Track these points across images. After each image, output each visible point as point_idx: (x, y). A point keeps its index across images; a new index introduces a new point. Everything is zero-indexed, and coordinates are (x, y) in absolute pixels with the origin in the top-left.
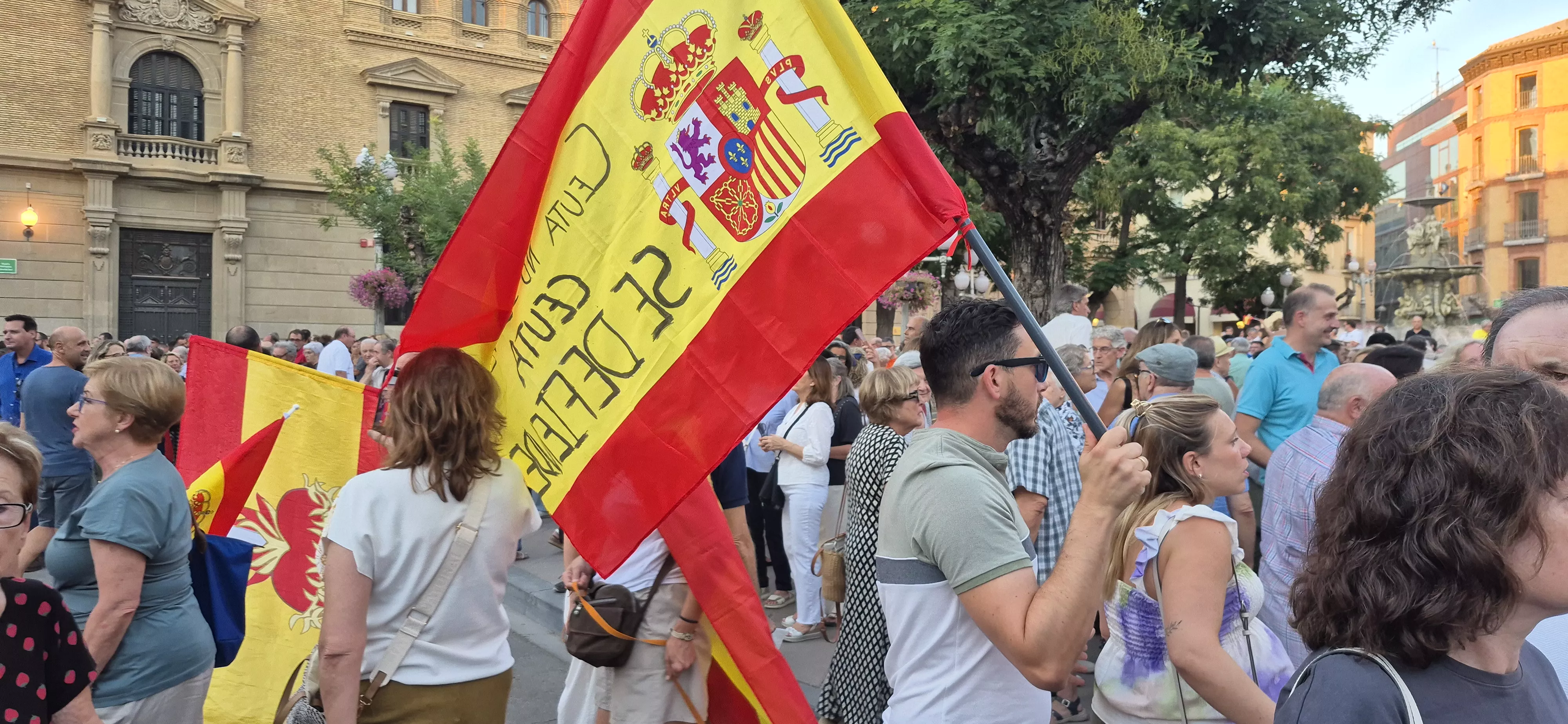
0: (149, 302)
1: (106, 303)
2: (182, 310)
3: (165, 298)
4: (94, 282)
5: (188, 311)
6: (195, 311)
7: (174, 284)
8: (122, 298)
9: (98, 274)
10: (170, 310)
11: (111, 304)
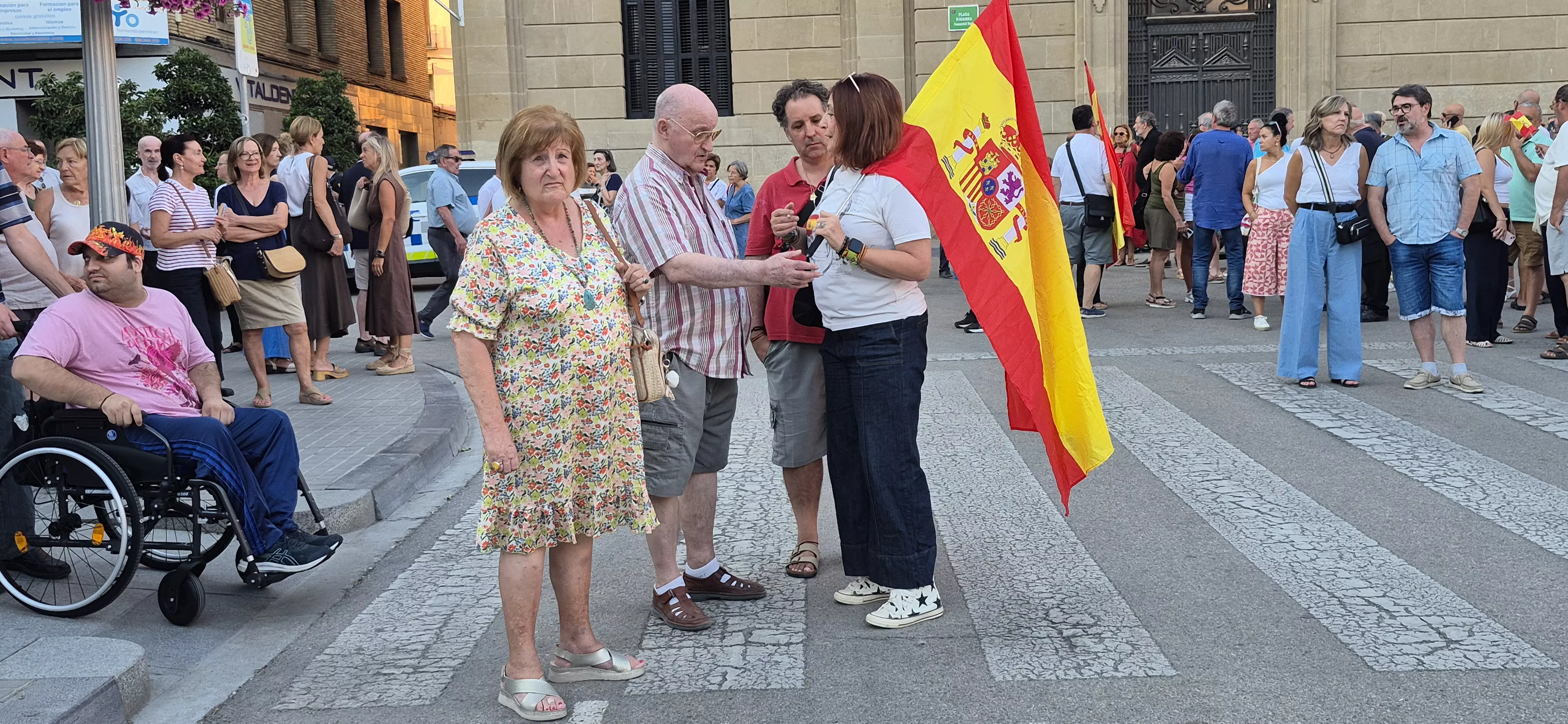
0: (1175, 64)
1: (1112, 70)
2: (1226, 75)
3: (1199, 55)
4: (1092, 35)
5: (1237, 75)
6: (1248, 75)
7: (1213, 28)
8: (1133, 60)
9: (1099, 19)
10: (1208, 76)
11: (1119, 72)
